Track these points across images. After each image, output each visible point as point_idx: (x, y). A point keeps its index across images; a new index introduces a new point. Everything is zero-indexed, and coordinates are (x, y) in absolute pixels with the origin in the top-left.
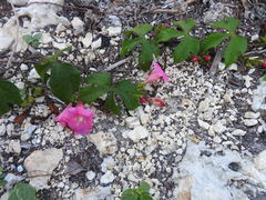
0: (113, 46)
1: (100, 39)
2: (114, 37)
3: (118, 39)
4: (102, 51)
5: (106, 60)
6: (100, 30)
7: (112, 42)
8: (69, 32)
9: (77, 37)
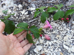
0: (32, 14)
1: (27, 12)
2: (32, 11)
3: (34, 12)
4: (28, 16)
5: (29, 19)
6: (28, 9)
7: (32, 13)
8: (17, 9)
9: (20, 11)
